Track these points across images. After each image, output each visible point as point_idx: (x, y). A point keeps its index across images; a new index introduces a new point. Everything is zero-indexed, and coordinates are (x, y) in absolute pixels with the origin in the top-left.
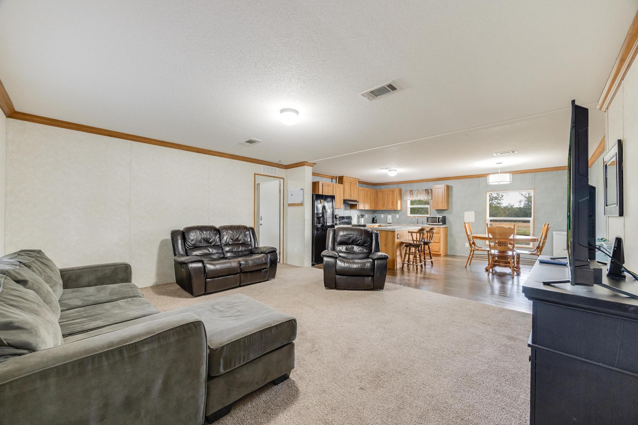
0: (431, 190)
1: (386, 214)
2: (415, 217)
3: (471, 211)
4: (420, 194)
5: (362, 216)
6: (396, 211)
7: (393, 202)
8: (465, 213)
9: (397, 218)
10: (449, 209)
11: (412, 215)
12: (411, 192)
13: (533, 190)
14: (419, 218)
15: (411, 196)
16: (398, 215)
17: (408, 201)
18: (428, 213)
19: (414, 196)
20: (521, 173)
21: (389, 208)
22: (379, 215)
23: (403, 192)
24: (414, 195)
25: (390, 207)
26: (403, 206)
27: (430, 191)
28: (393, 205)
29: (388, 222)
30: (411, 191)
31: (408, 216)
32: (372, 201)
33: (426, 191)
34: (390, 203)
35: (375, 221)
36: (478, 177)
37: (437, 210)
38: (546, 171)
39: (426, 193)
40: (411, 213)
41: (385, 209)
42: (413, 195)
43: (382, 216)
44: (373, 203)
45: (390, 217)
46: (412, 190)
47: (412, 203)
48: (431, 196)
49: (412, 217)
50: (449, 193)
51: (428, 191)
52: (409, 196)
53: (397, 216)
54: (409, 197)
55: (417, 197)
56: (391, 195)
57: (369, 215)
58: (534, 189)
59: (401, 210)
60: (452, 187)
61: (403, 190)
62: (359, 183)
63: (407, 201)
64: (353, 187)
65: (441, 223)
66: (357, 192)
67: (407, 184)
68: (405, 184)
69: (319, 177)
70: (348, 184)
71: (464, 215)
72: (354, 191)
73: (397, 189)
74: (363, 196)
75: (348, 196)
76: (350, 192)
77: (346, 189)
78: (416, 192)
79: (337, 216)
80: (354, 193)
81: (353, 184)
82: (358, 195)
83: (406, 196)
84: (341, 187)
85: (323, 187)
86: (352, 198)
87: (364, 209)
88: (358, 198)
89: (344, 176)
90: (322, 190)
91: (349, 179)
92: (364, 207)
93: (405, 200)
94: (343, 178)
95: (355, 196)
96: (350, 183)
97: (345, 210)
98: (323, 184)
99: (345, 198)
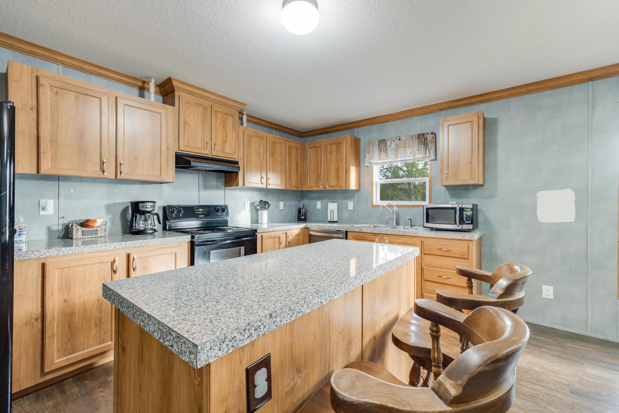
0: (432, 133)
1: (326, 200)
2: (391, 206)
3: (563, 188)
4: (405, 147)
5: (264, 204)
6: (347, 194)
7: (338, 170)
8: (541, 195)
9: (349, 208)
10: (485, 186)
11: (385, 203)
12: (382, 146)
14: (402, 211)
15: (383, 153)
16: (352, 202)
17: (374, 167)
18: (424, 199)
19: (389, 153)
21: (330, 186)
22: (312, 202)
23: (362, 147)
24: (389, 151)
25: (332, 183)
26: (365, 180)
27: (430, 137)
28: (338, 177)
29: (329, 220)
30: (382, 143)
31: (374, 203)
32: (290, 169)
33: (419, 138)
34: (333, 173)
35: (303, 217)
36: (591, 79)
37: (450, 188)
39: (420, 143)
40: (382, 198)
41: (321, 188)
42: (386, 151)
43: (319, 205)
44: (294, 174)
45: (333, 206)
46: (384, 140)
47: (384, 172)
48: (433, 151)
49: (383, 206)
51: (426, 139)
52: (376, 156)
53: (351, 205)
54: (377, 158)
55: (397, 157)
56: (334, 153)
57: (288, 203)
59: (357, 191)
61: (362, 143)
62: (248, 121)
63: (372, 167)
64: (221, 123)
65: (468, 224)
66: (237, 139)
67: (371, 126)
68: (368, 127)
69: (61, 67)
70: (201, 109)
71: (536, 201)
72: (225, 136)
73: (346, 137)
74: (259, 154)
75: (199, 144)
76: (208, 134)
77: (185, 123)
78: (393, 146)
79: (147, 204)
80: (225, 142)
81: (219, 115)
82: (242, 148)
83: (370, 156)
84: (163, 112)
85: (41, 90)
86: (218, 155)
87: (268, 187)
88: (242, 157)
89: (174, 79)
90: (35, 102)
91: (202, 97)
92: (264, 181)
93: (368, 164)
94: (173, 85)
95: (228, 150)
96: (209, 109)
97: (206, 187)
98: (42, 81)
99: (183, 149)
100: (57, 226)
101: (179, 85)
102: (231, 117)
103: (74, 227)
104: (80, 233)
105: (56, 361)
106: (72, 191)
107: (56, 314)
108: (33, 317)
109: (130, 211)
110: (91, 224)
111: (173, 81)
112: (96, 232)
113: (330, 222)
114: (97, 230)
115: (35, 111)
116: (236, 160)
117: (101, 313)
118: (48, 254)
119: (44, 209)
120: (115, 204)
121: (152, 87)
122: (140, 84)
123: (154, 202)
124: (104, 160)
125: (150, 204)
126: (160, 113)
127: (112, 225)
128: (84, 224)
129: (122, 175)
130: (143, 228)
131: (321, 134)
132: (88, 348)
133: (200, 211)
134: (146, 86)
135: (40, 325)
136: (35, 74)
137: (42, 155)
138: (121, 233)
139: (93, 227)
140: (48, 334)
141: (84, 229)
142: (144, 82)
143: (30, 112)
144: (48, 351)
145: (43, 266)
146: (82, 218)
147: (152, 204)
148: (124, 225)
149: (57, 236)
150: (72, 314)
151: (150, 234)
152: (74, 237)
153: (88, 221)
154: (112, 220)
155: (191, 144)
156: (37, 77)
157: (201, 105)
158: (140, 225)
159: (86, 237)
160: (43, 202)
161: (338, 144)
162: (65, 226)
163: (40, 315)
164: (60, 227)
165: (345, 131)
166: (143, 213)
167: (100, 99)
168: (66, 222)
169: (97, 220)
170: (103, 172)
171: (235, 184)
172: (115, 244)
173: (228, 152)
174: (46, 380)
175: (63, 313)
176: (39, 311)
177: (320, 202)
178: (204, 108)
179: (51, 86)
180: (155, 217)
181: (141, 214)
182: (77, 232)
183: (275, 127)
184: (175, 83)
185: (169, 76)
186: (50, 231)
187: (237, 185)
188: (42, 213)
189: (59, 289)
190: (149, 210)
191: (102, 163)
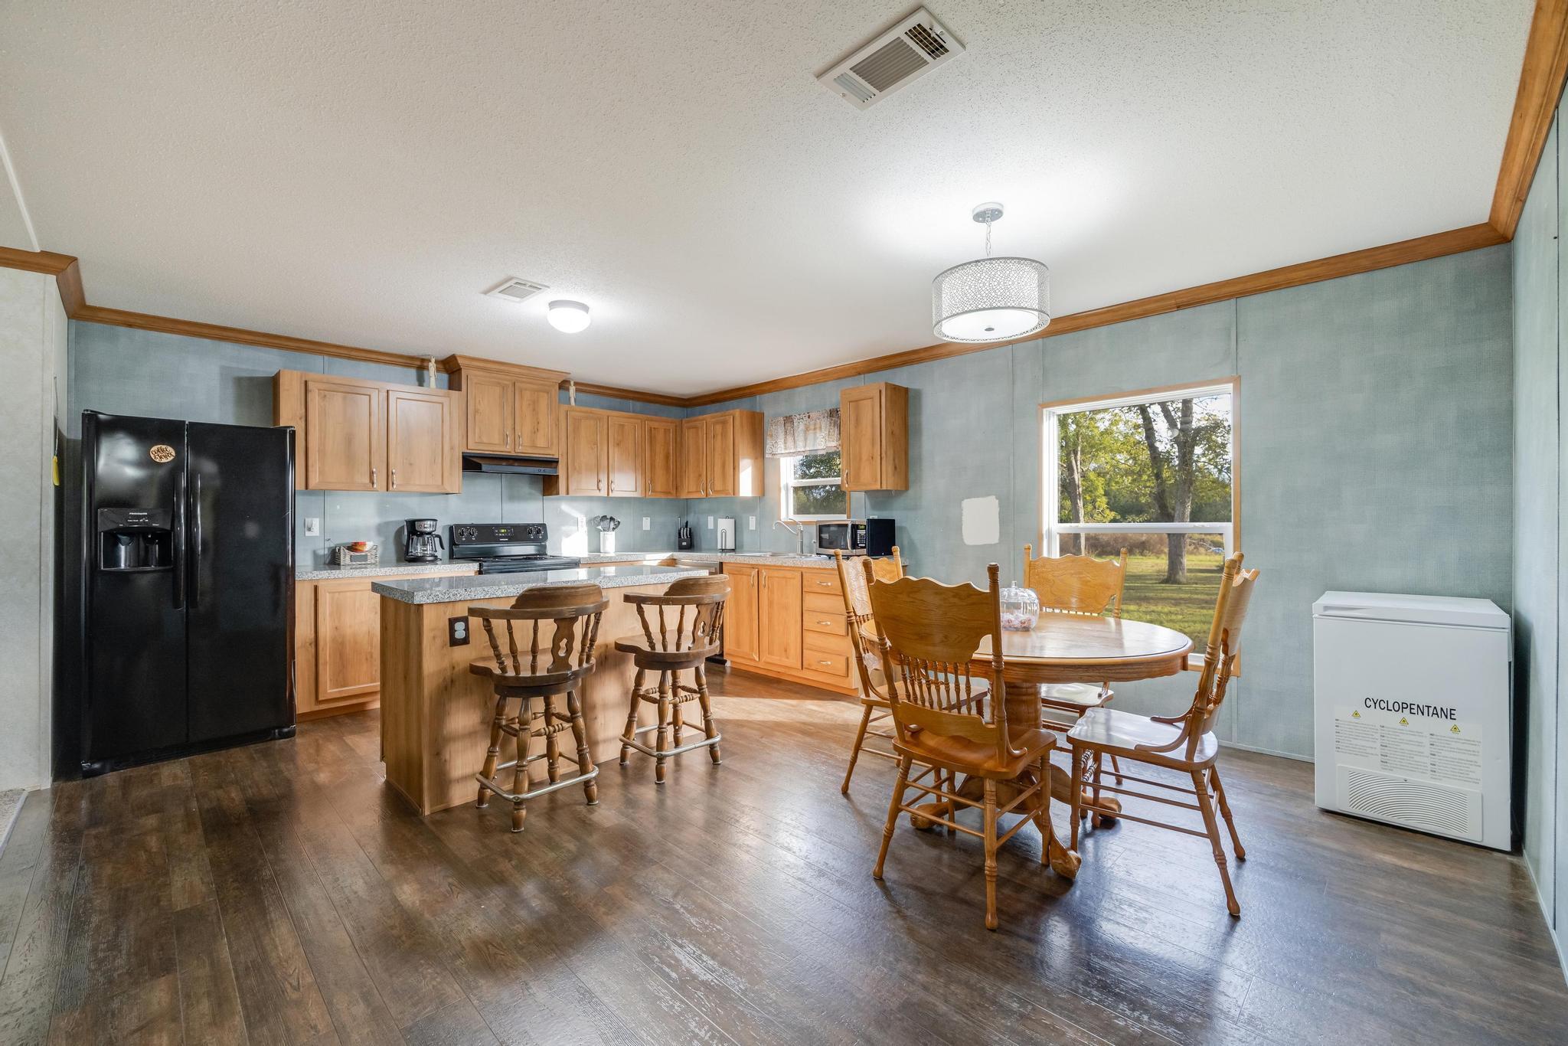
1: (715, 515)
3: (987, 495)
4: (815, 428)
5: (607, 522)
6: (746, 503)
7: (724, 466)
8: (966, 503)
9: (751, 528)
10: (909, 490)
11: (799, 518)
12: (789, 425)
13: (1230, 386)
15: (790, 437)
16: (754, 517)
17: (783, 459)
19: (796, 439)
20: (1179, 307)
21: (716, 492)
24: (797, 432)
25: (718, 487)
26: (767, 481)
28: (725, 478)
29: (721, 546)
30: (789, 421)
31: (787, 519)
32: (652, 464)
33: (832, 416)
34: (718, 471)
35: (687, 543)
38: (1289, 284)
39: (833, 424)
40: (797, 510)
41: (703, 494)
42: (794, 434)
43: (711, 522)
45: (724, 524)
46: (790, 416)
50: (911, 420)
52: (780, 442)
53: (753, 522)
54: (784, 446)
55: (806, 445)
56: (719, 437)
58: (1237, 380)
59: (756, 500)
60: (918, 394)
61: (766, 420)
62: (577, 390)
63: (780, 460)
64: (529, 405)
65: (862, 547)
66: (556, 425)
67: (777, 393)
68: (772, 394)
69: (326, 358)
70: (498, 390)
71: (961, 514)
72: (536, 423)
73: (737, 412)
74: (594, 444)
75: (496, 438)
76: (509, 422)
77: (476, 411)
78: (802, 427)
79: (426, 522)
80: (535, 431)
81: (527, 395)
82: (564, 439)
83: (774, 442)
84: (445, 400)
85: (310, 395)
86: (524, 451)
87: (611, 495)
88: (565, 451)
89: (461, 356)
90: (304, 411)
91: (498, 371)
92: (603, 485)
93: (770, 456)
94: (458, 364)
95: (541, 442)
96: (511, 388)
97: (512, 498)
98: (311, 385)
99: (472, 448)
100: (323, 551)
101: (467, 362)
102: (546, 395)
103: (342, 551)
104: (348, 558)
105: (329, 691)
106: (338, 507)
107: (328, 640)
108: (308, 640)
109: (406, 533)
110: (360, 548)
111: (458, 358)
112: (365, 558)
113: (723, 551)
114: (367, 555)
115: (303, 419)
116: (555, 457)
117: (372, 646)
118: (320, 577)
119: (309, 529)
120: (387, 524)
121: (432, 366)
122: (418, 363)
123: (435, 520)
124: (374, 470)
125: (429, 522)
126: (442, 404)
127: (385, 549)
128: (353, 547)
129: (395, 487)
130: (422, 555)
131: (713, 402)
132: (359, 684)
133: (502, 533)
134: (425, 364)
135: (313, 650)
136: (304, 379)
137: (310, 469)
138: (395, 561)
139: (362, 551)
140: (321, 661)
141: (352, 553)
142: (423, 360)
143: (299, 421)
144: (321, 679)
145: (316, 588)
146: (351, 540)
147: (432, 523)
148: (398, 551)
149: (323, 561)
150: (343, 644)
151: (429, 561)
152: (342, 564)
153: (356, 544)
154: (384, 544)
155: (485, 440)
156: (306, 382)
157: (499, 383)
158: (418, 550)
159: (354, 563)
160: (308, 520)
161: (724, 423)
162: (331, 550)
163: (313, 640)
164: (326, 552)
165: (744, 400)
166: (422, 534)
167: (370, 396)
168: (332, 545)
169: (367, 543)
170: (373, 484)
171: (555, 492)
172: (386, 569)
173: (542, 446)
174: (321, 709)
175: (334, 640)
176: (313, 636)
177: (712, 518)
178: (504, 388)
179: (319, 390)
180: (437, 540)
181: (418, 536)
182: (345, 557)
183: (631, 395)
184: (460, 361)
185: (451, 354)
186: (315, 554)
187: (558, 494)
188: (308, 534)
189: (331, 615)
190: (428, 530)
191: (372, 473)
